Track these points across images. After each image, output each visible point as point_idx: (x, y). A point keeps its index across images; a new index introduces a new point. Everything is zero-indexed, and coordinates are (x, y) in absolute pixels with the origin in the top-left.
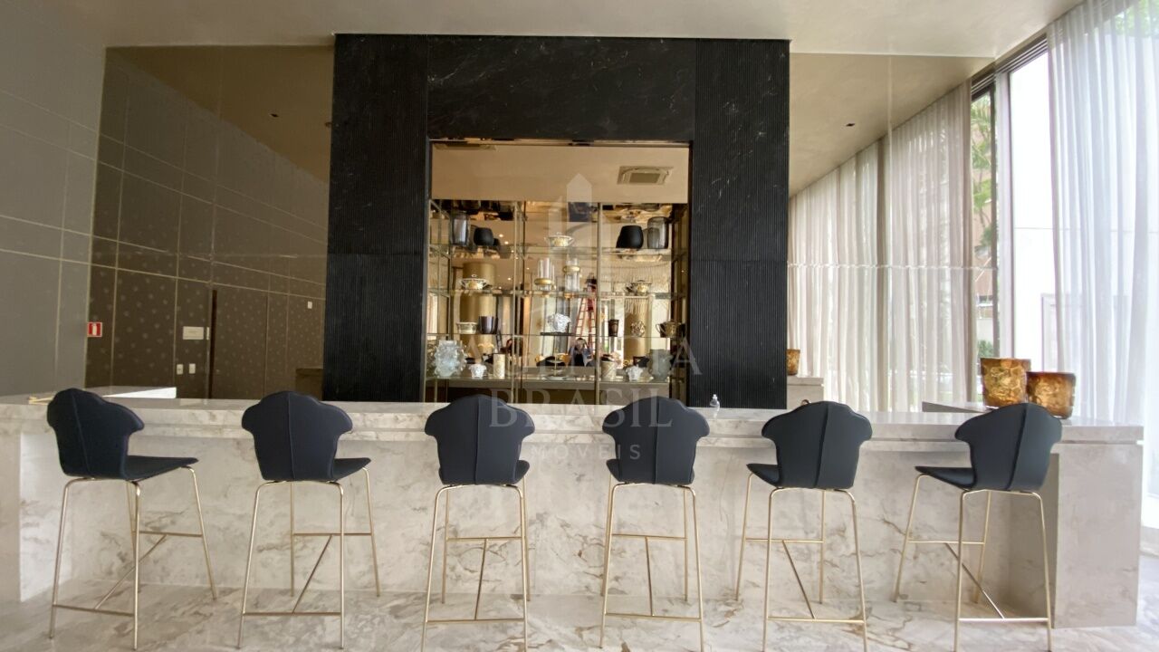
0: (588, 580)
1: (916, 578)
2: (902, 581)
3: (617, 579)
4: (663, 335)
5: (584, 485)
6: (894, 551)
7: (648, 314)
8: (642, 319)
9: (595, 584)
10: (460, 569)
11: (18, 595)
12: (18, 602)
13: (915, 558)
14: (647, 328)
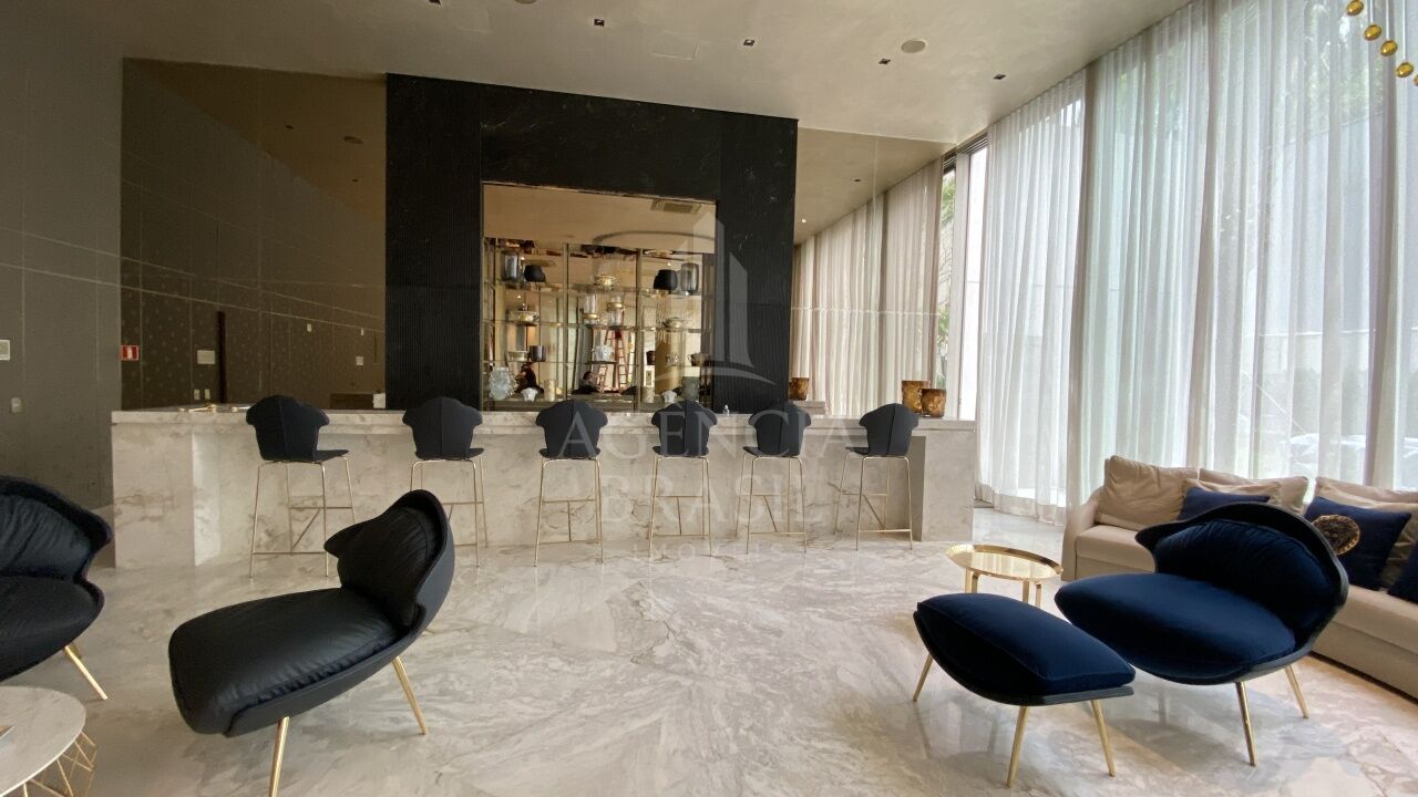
0: (638, 529)
1: (848, 519)
2: (839, 522)
3: (658, 528)
4: (694, 364)
5: (635, 466)
6: (834, 502)
7: (682, 345)
8: (675, 349)
9: (643, 532)
10: (546, 527)
11: (193, 560)
12: (194, 566)
13: (848, 506)
14: (681, 357)
